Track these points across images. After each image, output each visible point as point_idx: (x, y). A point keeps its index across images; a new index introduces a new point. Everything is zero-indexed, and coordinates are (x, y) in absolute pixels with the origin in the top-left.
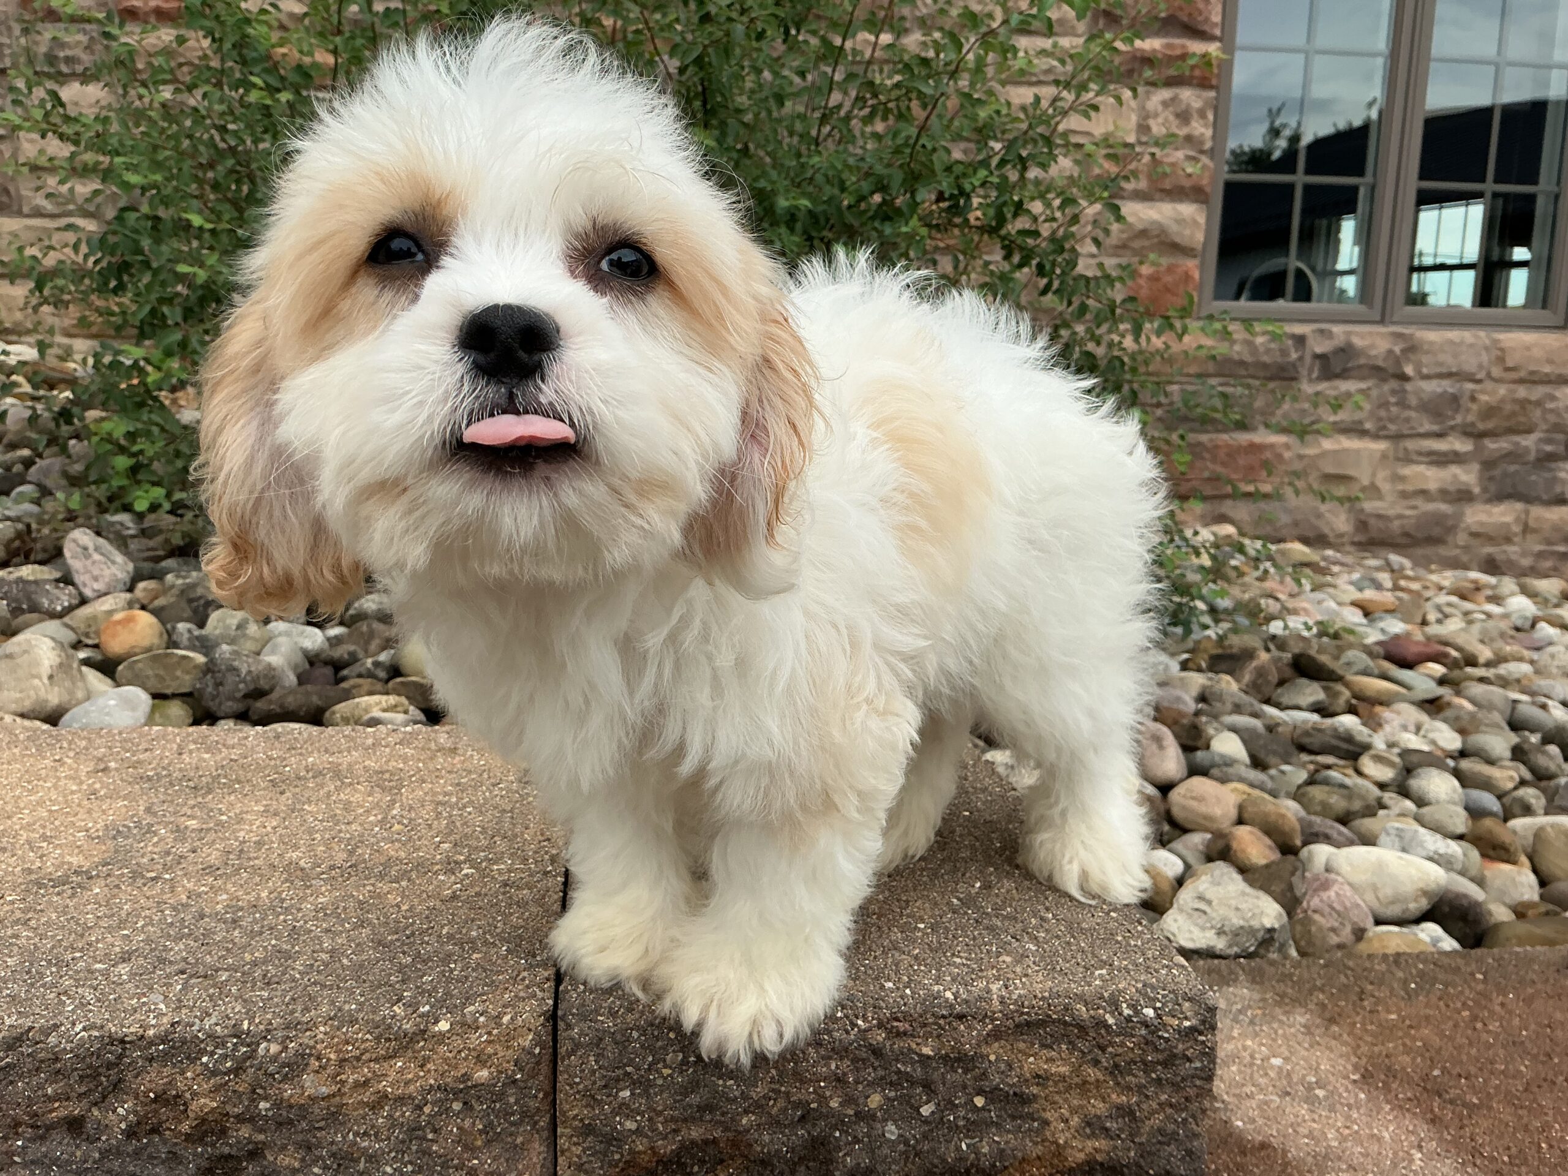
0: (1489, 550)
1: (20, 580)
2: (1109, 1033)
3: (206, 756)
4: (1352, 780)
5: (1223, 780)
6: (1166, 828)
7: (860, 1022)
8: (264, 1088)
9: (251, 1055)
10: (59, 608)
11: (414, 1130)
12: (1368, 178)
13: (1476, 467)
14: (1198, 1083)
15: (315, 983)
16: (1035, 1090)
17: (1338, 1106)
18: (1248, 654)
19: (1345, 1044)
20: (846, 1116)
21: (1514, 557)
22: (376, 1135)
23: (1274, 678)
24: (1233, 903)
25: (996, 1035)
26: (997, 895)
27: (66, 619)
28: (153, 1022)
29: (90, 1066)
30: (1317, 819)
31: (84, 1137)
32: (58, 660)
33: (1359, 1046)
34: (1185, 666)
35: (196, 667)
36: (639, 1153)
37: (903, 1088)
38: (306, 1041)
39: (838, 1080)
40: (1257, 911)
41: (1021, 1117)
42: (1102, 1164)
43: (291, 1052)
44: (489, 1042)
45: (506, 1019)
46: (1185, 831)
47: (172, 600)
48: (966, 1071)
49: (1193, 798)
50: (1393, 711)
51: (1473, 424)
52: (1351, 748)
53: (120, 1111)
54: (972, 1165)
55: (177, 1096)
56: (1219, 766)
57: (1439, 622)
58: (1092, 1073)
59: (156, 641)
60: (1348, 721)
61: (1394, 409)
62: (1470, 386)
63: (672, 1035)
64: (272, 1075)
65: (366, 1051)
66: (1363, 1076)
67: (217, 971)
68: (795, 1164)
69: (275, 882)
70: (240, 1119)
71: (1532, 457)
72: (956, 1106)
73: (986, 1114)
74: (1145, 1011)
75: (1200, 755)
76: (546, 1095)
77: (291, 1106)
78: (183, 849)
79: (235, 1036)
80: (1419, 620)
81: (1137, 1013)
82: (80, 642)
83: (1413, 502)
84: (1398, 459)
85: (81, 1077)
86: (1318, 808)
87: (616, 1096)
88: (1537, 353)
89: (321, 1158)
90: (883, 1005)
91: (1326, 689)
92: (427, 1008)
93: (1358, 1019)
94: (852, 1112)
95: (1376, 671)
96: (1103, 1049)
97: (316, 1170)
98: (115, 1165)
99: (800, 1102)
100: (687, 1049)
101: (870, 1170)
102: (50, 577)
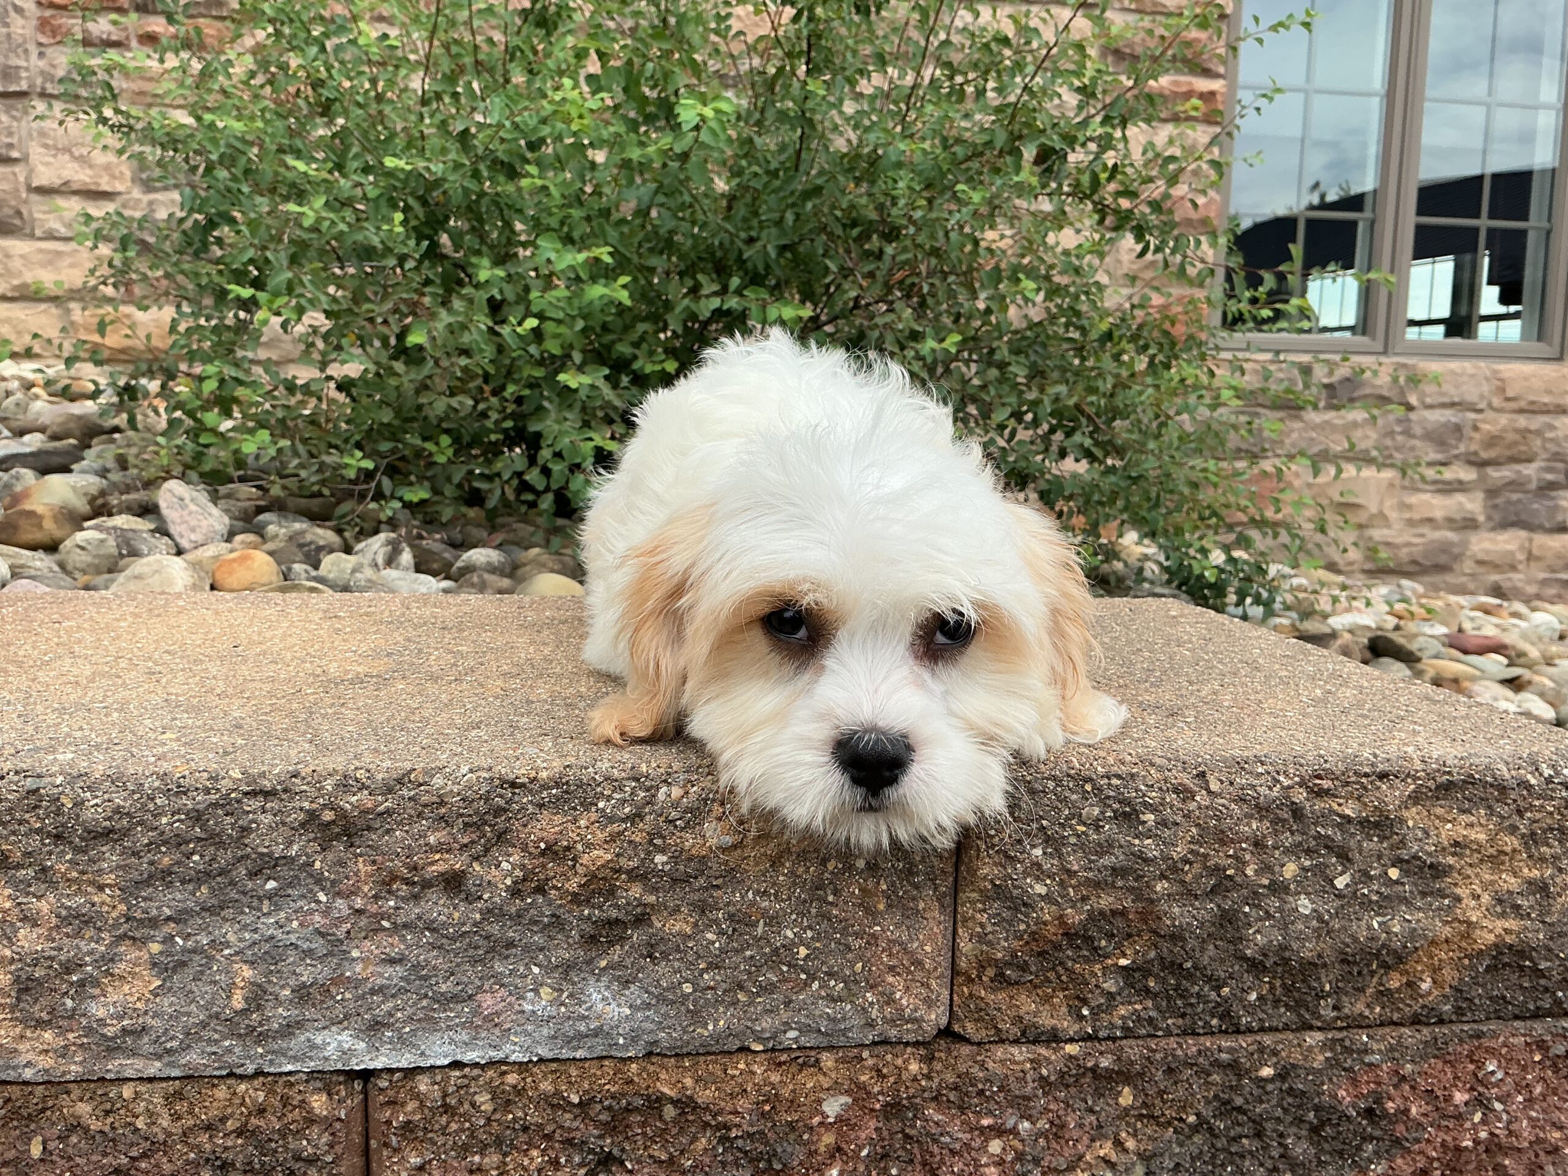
0: (1495, 577)
1: (116, 527)
2: (1530, 795)
7: (1282, 779)
8: (664, 838)
9: (651, 800)
11: (816, 889)
12: (1367, 214)
13: (1480, 495)
16: (1451, 860)
18: (1329, 635)
20: (1261, 886)
21: (1519, 585)
22: (776, 895)
23: (1358, 657)
25: (1416, 798)
28: (542, 767)
29: (477, 813)
31: (464, 895)
36: (1045, 923)
37: (1320, 856)
38: (709, 785)
39: (1258, 842)
41: (1432, 893)
42: (1510, 947)
43: (693, 797)
47: (283, 543)
48: (1382, 838)
50: (1481, 686)
51: (1476, 453)
53: (505, 865)
54: (1383, 946)
55: (568, 849)
57: (1475, 629)
58: (1510, 842)
59: (275, 577)
61: (1399, 438)
62: (1472, 416)
63: (1088, 787)
64: (673, 822)
68: (1204, 941)
70: (634, 875)
71: (1533, 486)
72: (1371, 878)
73: (1399, 889)
74: (1565, 771)
77: (690, 859)
78: (468, 663)
79: (634, 780)
80: (1457, 627)
81: (1557, 773)
83: (1420, 530)
84: (1404, 488)
85: (466, 824)
87: (1029, 854)
88: (1536, 384)
89: (716, 922)
90: (1303, 761)
94: (1266, 882)
95: (1448, 656)
96: (1520, 813)
97: (710, 936)
98: (495, 929)
99: (1216, 865)
100: (1104, 802)
101: (1283, 948)
102: (147, 528)
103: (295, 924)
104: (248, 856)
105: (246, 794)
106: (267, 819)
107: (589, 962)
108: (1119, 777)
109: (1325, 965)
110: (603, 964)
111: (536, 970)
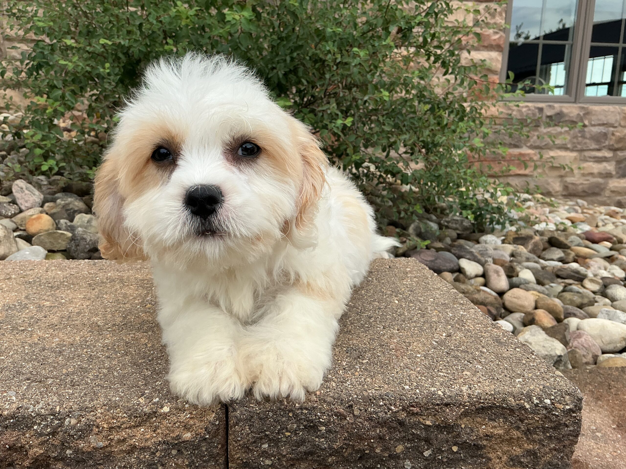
0: (619, 198)
2: (526, 413)
3: (59, 273)
4: (582, 290)
5: (527, 290)
6: (503, 311)
7: (393, 408)
8: (69, 443)
9: (61, 425)
10: (10, 214)
11: (151, 465)
12: (570, 42)
13: (614, 163)
14: (571, 438)
15: (98, 386)
16: (485, 443)
17: (609, 441)
18: (529, 238)
19: (607, 410)
20: (384, 457)
22: (130, 468)
23: (541, 247)
24: (542, 344)
25: (465, 414)
26: (456, 340)
27: (13, 219)
28: (8, 407)
30: (570, 307)
32: (4, 234)
33: (613, 412)
34: (503, 242)
35: (67, 238)
37: (415, 442)
38: (91, 418)
39: (380, 438)
40: (553, 347)
41: (476, 457)
43: (83, 423)
44: (191, 418)
46: (510, 312)
47: (59, 210)
48: (448, 433)
49: (514, 297)
50: (594, 261)
51: (613, 145)
52: (580, 276)
55: (21, 447)
56: (523, 284)
57: (603, 226)
58: (516, 434)
60: (574, 265)
61: (580, 139)
62: (612, 129)
63: (291, 415)
64: (72, 436)
65: (123, 423)
66: (618, 426)
67: (46, 379)
69: (85, 332)
70: (56, 459)
72: (443, 451)
73: (459, 455)
74: (545, 401)
75: (514, 279)
76: (222, 446)
77: (83, 453)
78: (40, 316)
79: (52, 415)
80: (595, 225)
81: (541, 402)
82: (18, 228)
83: (588, 178)
84: (581, 160)
86: (568, 302)
87: (260, 447)
90: (405, 398)
91: (564, 252)
92: (157, 399)
93: (610, 398)
94: (387, 455)
95: (583, 245)
96: (522, 421)
99: (360, 450)
100: (299, 421)
102: (7, 201)
108: (306, 409)
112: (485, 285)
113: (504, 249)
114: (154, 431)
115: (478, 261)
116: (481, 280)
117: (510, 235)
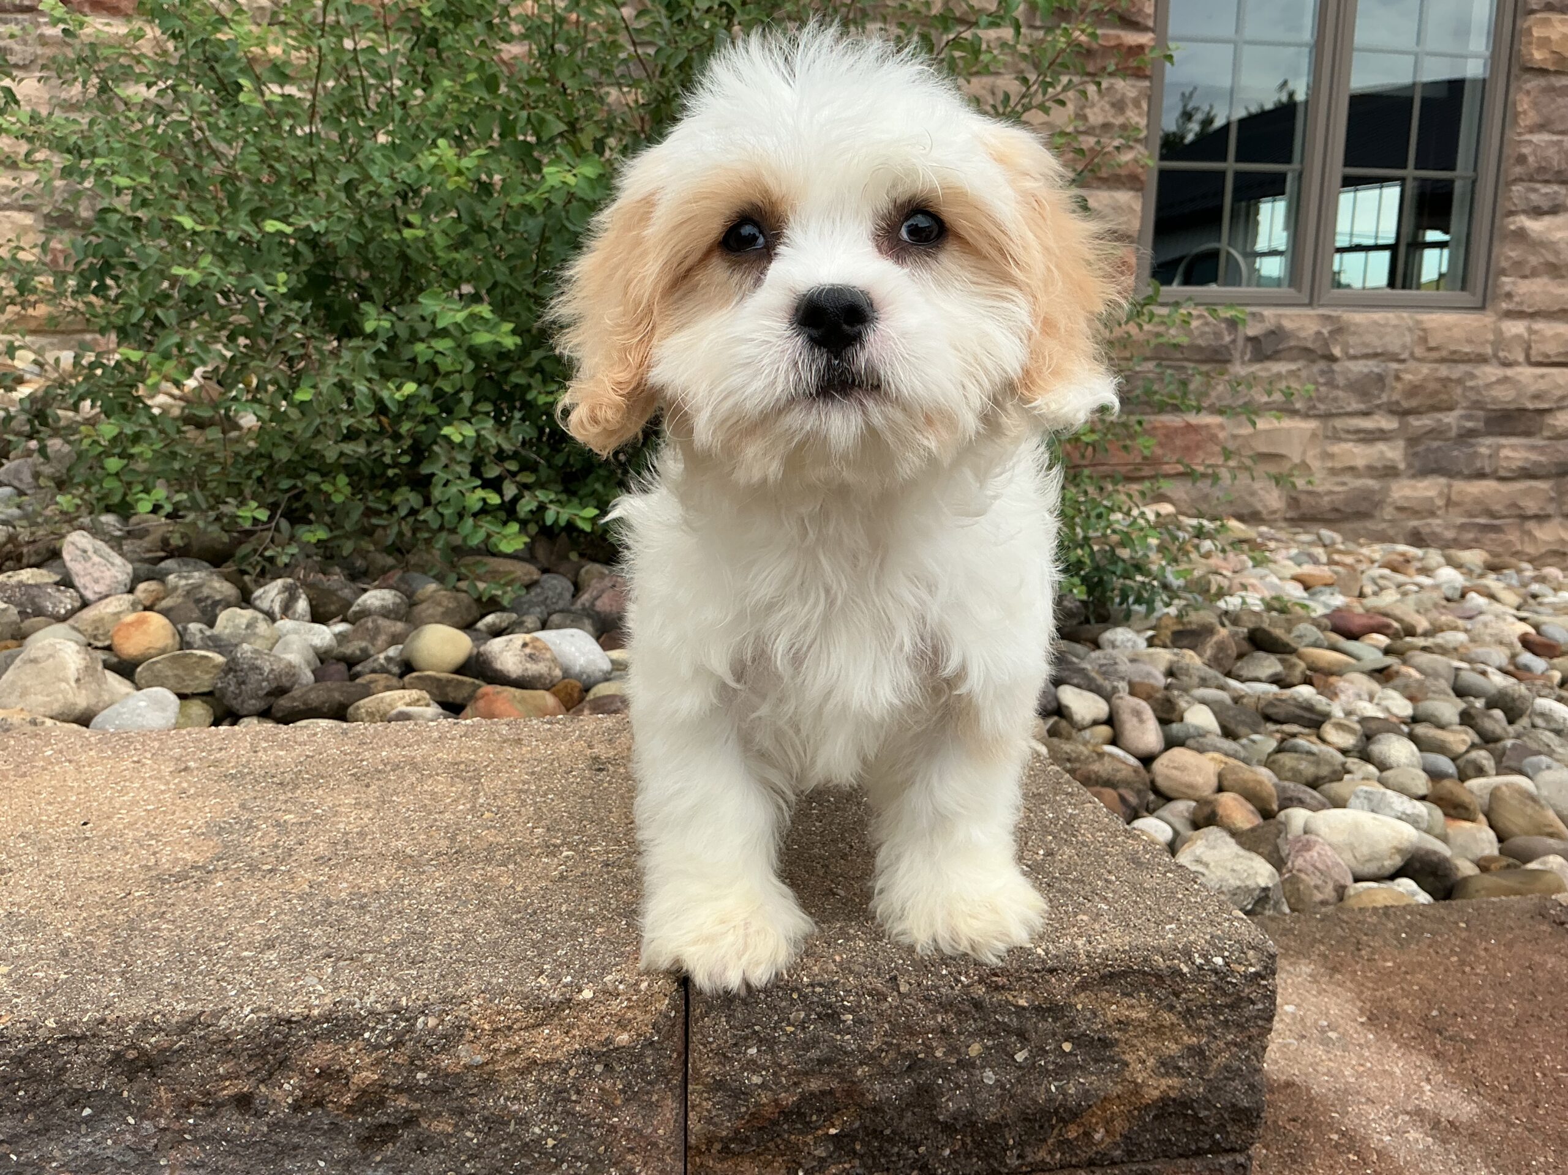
0: (1414, 523)
1: (21, 584)
2: (1183, 981)
3: (281, 753)
4: (1317, 747)
5: (1201, 750)
6: (1152, 797)
7: (963, 978)
8: (423, 1060)
9: (410, 1029)
10: (63, 611)
11: (560, 1092)
12: (1296, 165)
13: (1401, 443)
14: (1260, 1023)
15: (458, 961)
16: (1116, 1034)
17: (1351, 1047)
18: (1207, 630)
19: (1350, 990)
20: (950, 1064)
21: (1438, 530)
22: (525, 1099)
23: (1233, 651)
24: (1229, 865)
25: (1083, 986)
26: (1061, 861)
27: (72, 622)
28: (317, 1002)
29: (259, 1046)
30: (1290, 785)
31: (252, 1112)
32: (83, 663)
33: (1362, 992)
34: (1151, 642)
35: (215, 666)
36: (764, 1105)
37: (1000, 1037)
38: (461, 1014)
39: (943, 1032)
40: (1251, 872)
41: (1103, 1060)
42: (1174, 1100)
43: (447, 1025)
44: (628, 1008)
45: (644, 986)
46: (1169, 799)
47: (180, 600)
48: (1055, 1020)
49: (1175, 768)
50: (1346, 681)
51: (1397, 403)
52: (1314, 717)
53: (286, 1086)
54: (1060, 1105)
55: (340, 1071)
56: (1193, 738)
57: (1375, 594)
58: (1168, 1018)
59: (170, 642)
60: (1305, 691)
61: (1323, 389)
62: (1395, 366)
63: (795, 995)
64: (430, 1047)
65: (517, 1020)
66: (1369, 1019)
67: (360, 954)
68: (903, 1110)
69: (389, 868)
70: (398, 1090)
71: (1453, 433)
72: (1047, 1052)
73: (1073, 1059)
74: (1215, 959)
75: (1175, 727)
76: (679, 1056)
77: (447, 1075)
78: (291, 841)
79: (395, 1012)
80: (1357, 593)
81: (1208, 961)
82: (91, 644)
83: (1343, 478)
84: (1327, 437)
85: (250, 1056)
86: (1289, 774)
87: (745, 1053)
88: (1457, 333)
89: (473, 1122)
91: (1282, 661)
92: (569, 979)
93: (1358, 967)
94: (954, 1061)
95: (1326, 644)
96: (1177, 995)
97: (468, 1134)
98: (282, 1137)
99: (909, 1053)
100: (809, 1007)
101: (970, 1113)
102: (51, 580)
103: (109, 1142)
104: (64, 1091)
105: (60, 1040)
106: (79, 1059)
107: (366, 1158)
108: (821, 985)
109: (1007, 1125)
110: (378, 1158)
111: (322, 1164)
112: (1114, 742)
113: (1152, 659)
114: (567, 1033)
115: (1098, 691)
116: (1104, 731)
117: (1167, 627)
